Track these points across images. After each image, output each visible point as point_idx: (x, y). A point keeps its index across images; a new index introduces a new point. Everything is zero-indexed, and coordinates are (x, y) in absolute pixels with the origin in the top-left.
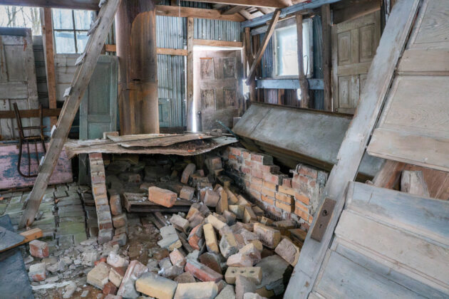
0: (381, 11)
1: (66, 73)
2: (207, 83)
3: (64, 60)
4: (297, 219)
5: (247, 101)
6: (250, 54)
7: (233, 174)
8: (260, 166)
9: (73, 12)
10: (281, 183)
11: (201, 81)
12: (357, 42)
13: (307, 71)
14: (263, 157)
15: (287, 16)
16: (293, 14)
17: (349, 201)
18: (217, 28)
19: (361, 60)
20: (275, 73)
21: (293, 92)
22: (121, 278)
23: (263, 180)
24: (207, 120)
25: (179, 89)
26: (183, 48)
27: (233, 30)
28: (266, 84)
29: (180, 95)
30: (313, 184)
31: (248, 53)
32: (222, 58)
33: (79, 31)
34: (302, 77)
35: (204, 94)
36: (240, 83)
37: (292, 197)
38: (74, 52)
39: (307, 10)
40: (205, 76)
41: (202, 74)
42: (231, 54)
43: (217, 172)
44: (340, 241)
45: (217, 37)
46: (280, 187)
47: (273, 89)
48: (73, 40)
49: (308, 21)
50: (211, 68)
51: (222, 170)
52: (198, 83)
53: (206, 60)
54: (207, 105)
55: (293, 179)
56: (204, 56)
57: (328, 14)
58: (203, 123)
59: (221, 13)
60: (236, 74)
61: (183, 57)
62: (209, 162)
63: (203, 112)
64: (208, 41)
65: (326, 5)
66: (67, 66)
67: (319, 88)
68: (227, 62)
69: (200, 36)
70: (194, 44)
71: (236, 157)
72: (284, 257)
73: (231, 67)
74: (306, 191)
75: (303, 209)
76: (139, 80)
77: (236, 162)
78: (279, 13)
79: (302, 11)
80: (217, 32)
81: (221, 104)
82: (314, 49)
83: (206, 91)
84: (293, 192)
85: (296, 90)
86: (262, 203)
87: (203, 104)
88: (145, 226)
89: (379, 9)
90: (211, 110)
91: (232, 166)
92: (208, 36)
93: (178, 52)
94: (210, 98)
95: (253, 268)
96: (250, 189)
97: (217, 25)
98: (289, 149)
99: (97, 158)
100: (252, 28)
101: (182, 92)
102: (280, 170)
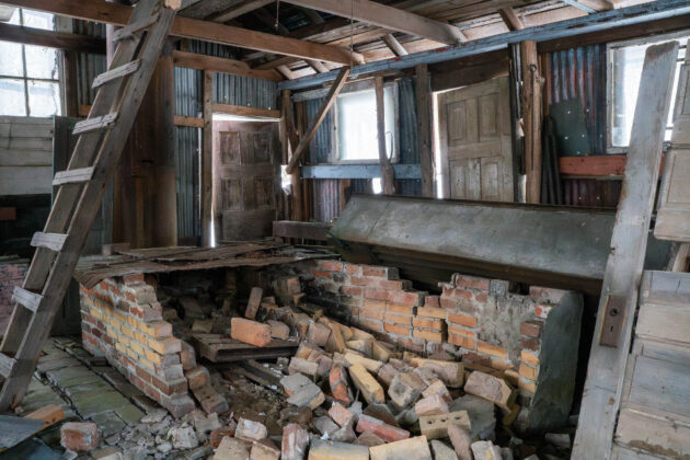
0: (510, 77)
1: (8, 148)
2: (230, 171)
3: (8, 127)
4: (453, 350)
5: (289, 196)
6: (291, 128)
7: (324, 299)
8: (382, 283)
9: (23, 49)
10: (423, 303)
11: (222, 168)
12: (475, 115)
13: (390, 152)
14: (386, 270)
15: (360, 77)
16: (370, 75)
17: (646, 294)
18: (244, 89)
19: (482, 139)
20: (334, 157)
21: (366, 183)
22: (277, 453)
23: (387, 301)
24: (230, 227)
25: (190, 178)
26: (196, 116)
27: (266, 93)
28: (319, 172)
29: (191, 188)
30: (482, 299)
31: (289, 128)
32: (252, 133)
33: (33, 79)
34: (384, 162)
35: (227, 185)
36: (279, 171)
37: (443, 321)
38: (24, 114)
39: (393, 70)
40: (228, 159)
41: (223, 155)
42: (264, 128)
43: (296, 298)
44: (645, 342)
45: (244, 102)
46: (420, 309)
47: (330, 179)
48: (23, 93)
49: (392, 85)
50: (237, 147)
51: (302, 295)
52: (217, 169)
53: (228, 136)
54: (230, 204)
55: (443, 296)
56: (226, 130)
57: (424, 77)
58: (225, 231)
59: (252, 67)
60: (272, 157)
61: (196, 129)
62: (279, 285)
63: (226, 213)
64: (233, 107)
65: (423, 65)
66: (10, 138)
67: (410, 176)
68: (258, 140)
69: (221, 99)
70: (213, 111)
71: (331, 274)
72: (485, 396)
73: (265, 146)
74: (471, 309)
75: (464, 335)
76: (151, 162)
77: (332, 281)
78: (348, 72)
79: (386, 71)
80: (244, 94)
81: (250, 203)
82: (401, 123)
83: (229, 181)
84: (445, 314)
85: (371, 180)
86: (387, 336)
87: (225, 201)
88: (236, 382)
89: (507, 74)
90: (237, 210)
91: (322, 288)
92: (232, 98)
93: (190, 122)
94: (234, 192)
95: (455, 414)
96: (362, 318)
97: (244, 85)
98: (443, 252)
99: (136, 282)
100: (293, 92)
101: (195, 183)
102: (414, 287)
